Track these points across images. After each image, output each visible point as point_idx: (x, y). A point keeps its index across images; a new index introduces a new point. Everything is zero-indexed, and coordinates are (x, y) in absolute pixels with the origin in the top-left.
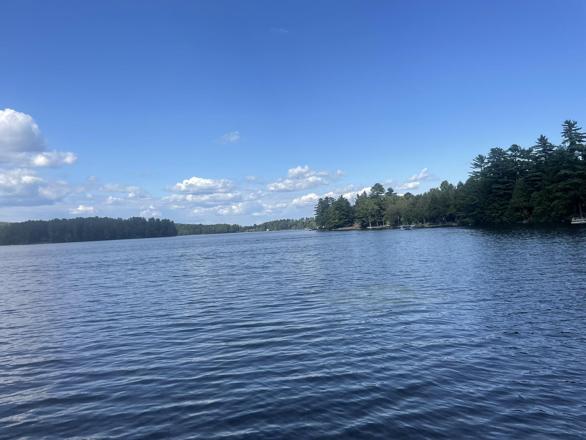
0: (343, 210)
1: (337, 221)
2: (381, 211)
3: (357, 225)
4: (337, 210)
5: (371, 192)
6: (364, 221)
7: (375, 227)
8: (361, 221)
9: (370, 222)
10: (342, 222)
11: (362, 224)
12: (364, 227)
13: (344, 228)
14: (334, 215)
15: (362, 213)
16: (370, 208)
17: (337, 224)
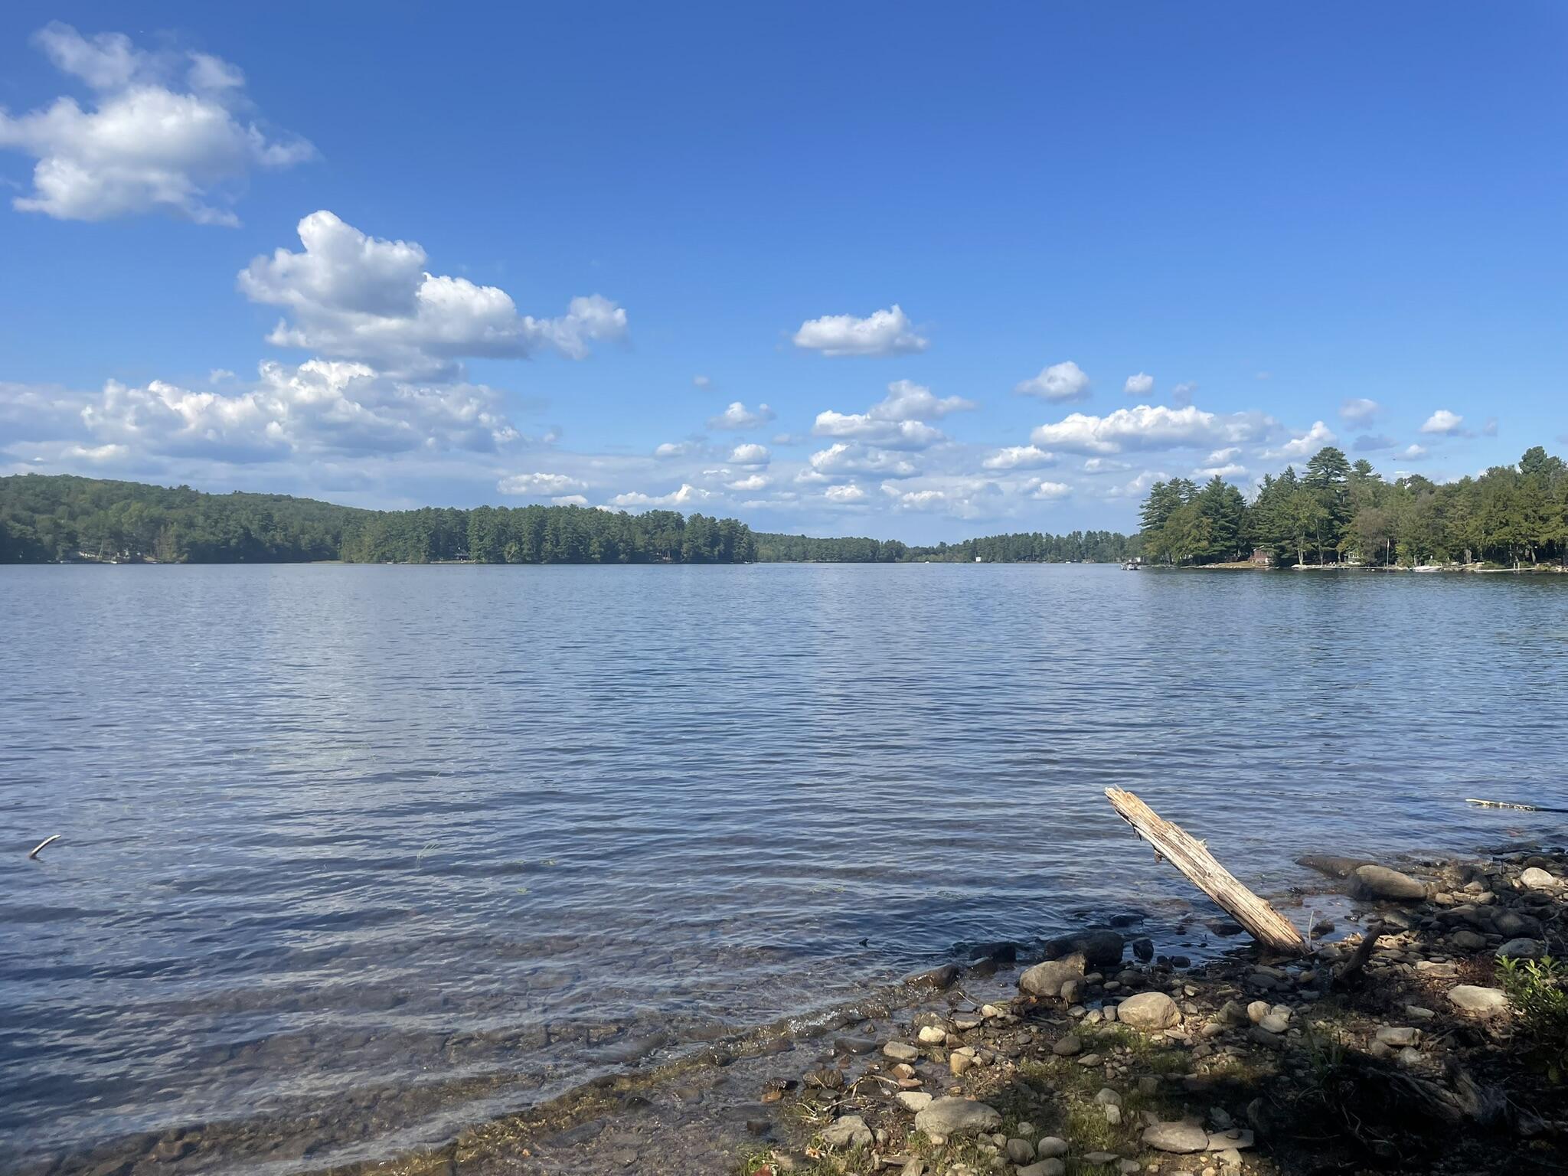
0: (1224, 516)
1: (1205, 543)
2: (1336, 523)
3: (1262, 560)
4: (1205, 514)
5: (1310, 471)
6: (1283, 549)
7: (1313, 566)
8: (1275, 548)
9: (1301, 551)
10: (1218, 547)
11: (1278, 555)
12: (1283, 564)
13: (1222, 565)
14: (1198, 526)
15: (1280, 526)
16: (1303, 514)
17: (1205, 554)
